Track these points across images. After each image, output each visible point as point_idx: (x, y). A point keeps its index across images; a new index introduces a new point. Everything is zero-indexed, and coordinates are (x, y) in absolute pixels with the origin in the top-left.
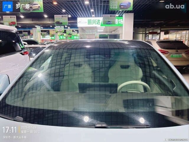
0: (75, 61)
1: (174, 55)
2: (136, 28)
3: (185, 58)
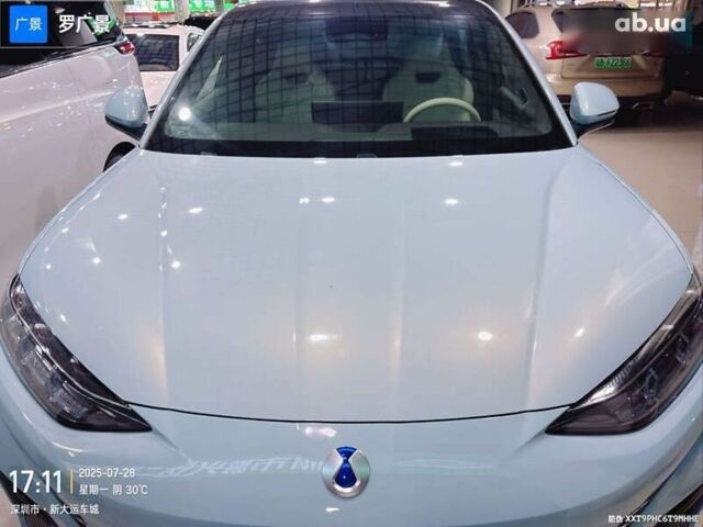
0: (299, 72)
1: (605, 60)
3: (641, 70)
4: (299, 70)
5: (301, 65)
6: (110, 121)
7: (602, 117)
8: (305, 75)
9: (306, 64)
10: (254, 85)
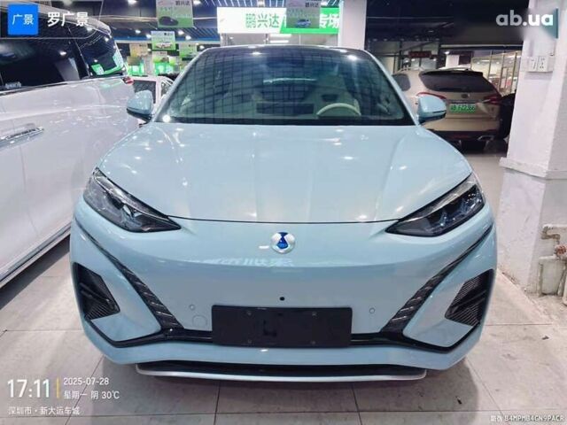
1: (457, 106)
2: (375, 40)
3: (484, 113)
4: (245, 92)
5: (246, 88)
6: (130, 112)
7: (436, 114)
8: (249, 95)
9: (249, 88)
10: (214, 102)
